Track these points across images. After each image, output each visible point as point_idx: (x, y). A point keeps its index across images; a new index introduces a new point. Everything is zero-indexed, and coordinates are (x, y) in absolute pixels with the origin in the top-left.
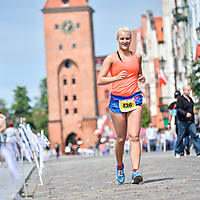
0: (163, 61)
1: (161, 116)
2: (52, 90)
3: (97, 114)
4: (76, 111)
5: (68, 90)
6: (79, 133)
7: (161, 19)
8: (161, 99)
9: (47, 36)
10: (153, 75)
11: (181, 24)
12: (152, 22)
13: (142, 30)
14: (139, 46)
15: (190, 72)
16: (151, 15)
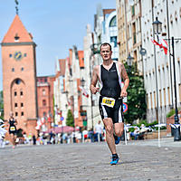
0: (83, 81)
1: (81, 118)
2: (7, 99)
3: (37, 116)
4: (22, 114)
5: (17, 99)
6: (25, 129)
7: (82, 52)
8: (81, 107)
9: (3, 62)
10: (76, 91)
11: (96, 55)
12: (77, 54)
13: (69, 59)
14: (67, 70)
16: (76, 48)
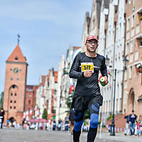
0: (55, 91)
1: (52, 115)
2: (6, 97)
3: (24, 110)
4: (15, 108)
5: (13, 98)
6: (15, 118)
7: (57, 72)
8: (53, 107)
9: (7, 73)
10: (51, 97)
11: (66, 75)
12: (53, 73)
13: (48, 76)
14: (46, 83)
15: (67, 97)
16: (53, 69)
